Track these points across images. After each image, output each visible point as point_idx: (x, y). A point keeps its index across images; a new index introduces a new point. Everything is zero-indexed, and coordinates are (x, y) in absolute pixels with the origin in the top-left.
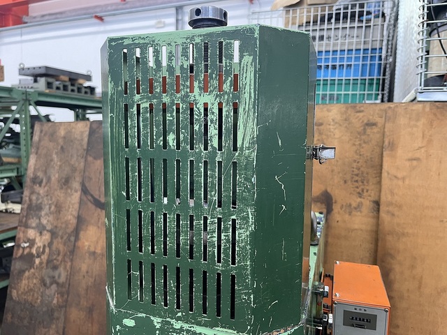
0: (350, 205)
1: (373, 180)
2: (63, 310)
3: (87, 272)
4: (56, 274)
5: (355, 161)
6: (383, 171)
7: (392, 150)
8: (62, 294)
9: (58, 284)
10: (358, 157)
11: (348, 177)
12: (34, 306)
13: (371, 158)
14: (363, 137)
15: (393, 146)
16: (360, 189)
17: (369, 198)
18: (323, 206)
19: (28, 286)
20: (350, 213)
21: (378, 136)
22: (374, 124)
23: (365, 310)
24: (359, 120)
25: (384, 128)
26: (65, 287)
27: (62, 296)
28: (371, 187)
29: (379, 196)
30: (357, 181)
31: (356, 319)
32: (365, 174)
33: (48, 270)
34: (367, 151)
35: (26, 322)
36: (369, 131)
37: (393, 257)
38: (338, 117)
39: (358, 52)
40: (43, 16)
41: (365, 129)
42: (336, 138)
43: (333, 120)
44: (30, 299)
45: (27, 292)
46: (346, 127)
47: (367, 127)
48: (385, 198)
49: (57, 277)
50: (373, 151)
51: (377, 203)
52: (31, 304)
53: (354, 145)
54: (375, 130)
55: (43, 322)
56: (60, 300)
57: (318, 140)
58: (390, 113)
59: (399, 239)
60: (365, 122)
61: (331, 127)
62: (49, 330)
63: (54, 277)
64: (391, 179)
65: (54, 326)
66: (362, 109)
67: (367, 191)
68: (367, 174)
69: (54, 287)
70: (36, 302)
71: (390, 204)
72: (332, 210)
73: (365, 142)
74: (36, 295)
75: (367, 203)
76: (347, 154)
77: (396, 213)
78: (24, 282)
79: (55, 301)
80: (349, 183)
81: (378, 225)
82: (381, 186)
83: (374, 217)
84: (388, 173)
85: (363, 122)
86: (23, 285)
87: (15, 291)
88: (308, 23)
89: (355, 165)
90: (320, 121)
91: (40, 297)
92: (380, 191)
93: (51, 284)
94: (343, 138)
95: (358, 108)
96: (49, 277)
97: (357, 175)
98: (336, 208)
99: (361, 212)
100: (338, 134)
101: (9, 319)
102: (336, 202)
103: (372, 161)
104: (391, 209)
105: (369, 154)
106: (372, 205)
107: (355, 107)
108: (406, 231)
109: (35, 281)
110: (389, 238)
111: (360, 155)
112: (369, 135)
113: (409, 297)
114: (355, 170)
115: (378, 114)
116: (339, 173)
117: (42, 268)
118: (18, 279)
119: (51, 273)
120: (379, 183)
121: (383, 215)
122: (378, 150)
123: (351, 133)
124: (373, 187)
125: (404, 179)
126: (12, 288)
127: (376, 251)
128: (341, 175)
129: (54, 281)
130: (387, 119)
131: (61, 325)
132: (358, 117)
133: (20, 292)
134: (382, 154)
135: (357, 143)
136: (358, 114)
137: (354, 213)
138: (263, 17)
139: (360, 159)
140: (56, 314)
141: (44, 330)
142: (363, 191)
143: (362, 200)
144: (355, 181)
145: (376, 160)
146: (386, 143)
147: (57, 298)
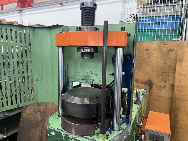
0: (160, 86)
1: (171, 75)
2: (42, 122)
3: (51, 108)
4: (40, 108)
5: (163, 67)
6: (176, 71)
7: (181, 62)
8: (42, 116)
9: (40, 112)
10: (165, 65)
11: (160, 74)
12: (31, 120)
13: (171, 65)
14: (167, 56)
15: (181, 60)
16: (165, 79)
17: (169, 83)
18: (148, 86)
19: (29, 112)
20: (160, 90)
21: (174, 55)
22: (173, 50)
23: (159, 134)
24: (166, 48)
25: (177, 52)
26: (43, 113)
27: (42, 117)
28: (170, 78)
29: (174, 83)
30: (164, 76)
31: (155, 137)
32: (167, 73)
33: (37, 106)
34: (169, 62)
35: (28, 126)
36: (170, 53)
37: (179, 110)
38: (156, 47)
39: (170, 17)
40: (39, 3)
41: (168, 52)
42: (155, 56)
43: (154, 48)
44: (30, 117)
45: (28, 115)
46: (160, 51)
47: (169, 51)
48: (177, 83)
49: (40, 109)
50: (172, 62)
51: (173, 86)
52: (30, 119)
53: (163, 59)
54: (173, 53)
55: (34, 127)
56: (41, 119)
57: (147, 57)
58: (180, 45)
59: (182, 102)
60: (169, 49)
61: (153, 51)
62: (36, 130)
63: (39, 109)
64: (179, 75)
65: (38, 129)
66: (167, 43)
67: (168, 80)
68: (169, 72)
69: (39, 113)
70: (32, 119)
71: (179, 86)
72: (152, 88)
73: (168, 58)
74: (32, 116)
75: (168, 85)
76: (160, 64)
77: (181, 91)
78: (28, 110)
79: (39, 119)
80: (160, 76)
81: (173, 95)
82: (175, 78)
83: (171, 92)
84: (179, 73)
85: (168, 49)
86: (27, 112)
87: (24, 114)
88: (148, 4)
89: (163, 68)
90: (148, 49)
91: (33, 117)
92: (174, 80)
93: (38, 112)
94: (158, 56)
95: (165, 43)
96: (37, 109)
97: (164, 73)
98: (154, 87)
99: (165, 89)
100: (156, 54)
101: (21, 125)
102: (154, 85)
103: (171, 67)
104: (179, 88)
105: (170, 64)
106: (170, 86)
107: (164, 42)
108: (185, 99)
109: (32, 110)
110: (178, 101)
111: (166, 64)
112: (170, 55)
113: (185, 128)
114: (163, 70)
115: (175, 46)
116: (156, 71)
117: (35, 105)
118: (25, 109)
119: (38, 107)
120: (174, 77)
121: (175, 91)
122: (174, 62)
123: (162, 54)
124: (171, 78)
125: (185, 75)
126: (23, 113)
127: (171, 107)
128: (157, 72)
129: (39, 111)
130: (179, 48)
131: (41, 128)
132: (166, 47)
133: (26, 114)
134: (176, 64)
135: (165, 59)
136: (166, 46)
137: (162, 89)
138: (128, 2)
139: (166, 66)
140: (39, 124)
141: (35, 130)
142: (166, 80)
143: (166, 84)
144: (163, 76)
145: (173, 66)
146: (178, 59)
147: (40, 117)
